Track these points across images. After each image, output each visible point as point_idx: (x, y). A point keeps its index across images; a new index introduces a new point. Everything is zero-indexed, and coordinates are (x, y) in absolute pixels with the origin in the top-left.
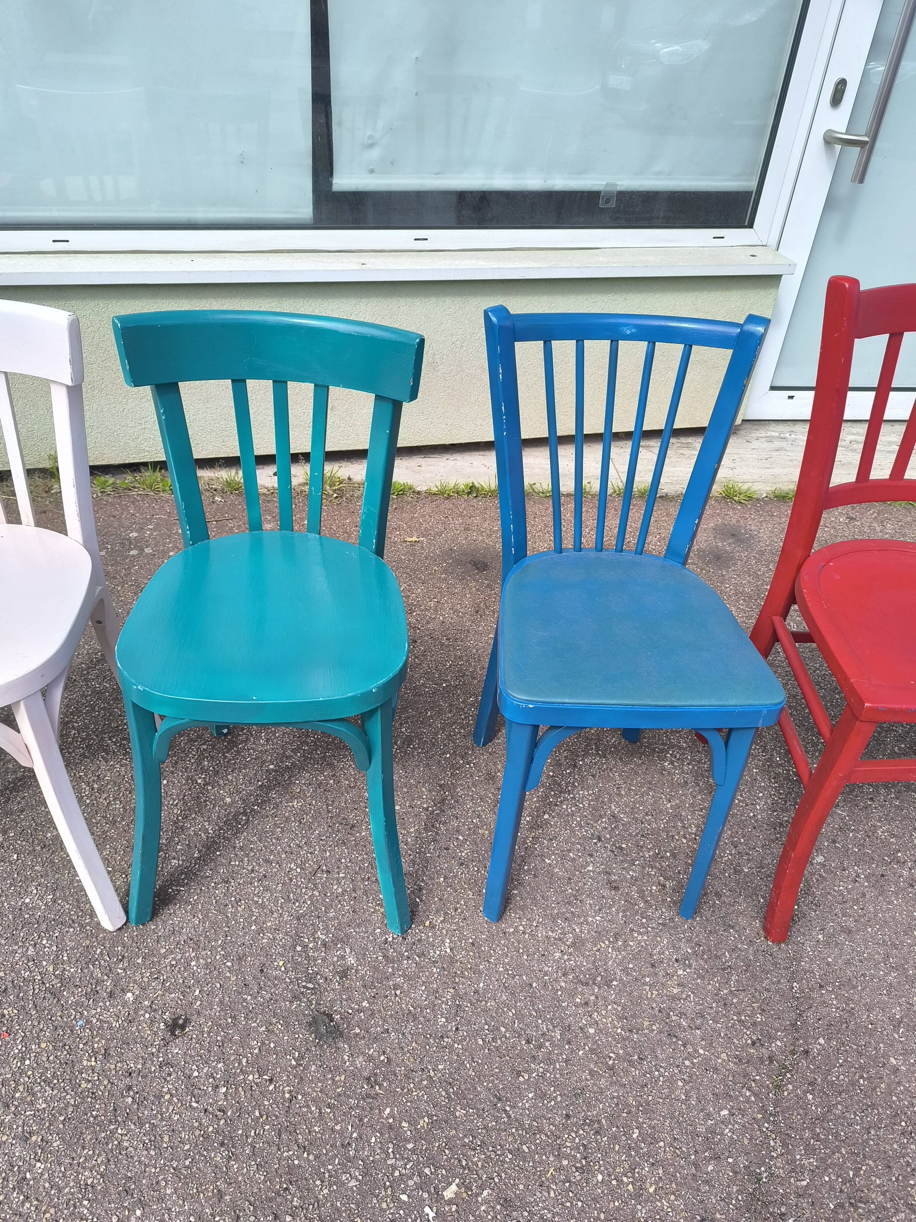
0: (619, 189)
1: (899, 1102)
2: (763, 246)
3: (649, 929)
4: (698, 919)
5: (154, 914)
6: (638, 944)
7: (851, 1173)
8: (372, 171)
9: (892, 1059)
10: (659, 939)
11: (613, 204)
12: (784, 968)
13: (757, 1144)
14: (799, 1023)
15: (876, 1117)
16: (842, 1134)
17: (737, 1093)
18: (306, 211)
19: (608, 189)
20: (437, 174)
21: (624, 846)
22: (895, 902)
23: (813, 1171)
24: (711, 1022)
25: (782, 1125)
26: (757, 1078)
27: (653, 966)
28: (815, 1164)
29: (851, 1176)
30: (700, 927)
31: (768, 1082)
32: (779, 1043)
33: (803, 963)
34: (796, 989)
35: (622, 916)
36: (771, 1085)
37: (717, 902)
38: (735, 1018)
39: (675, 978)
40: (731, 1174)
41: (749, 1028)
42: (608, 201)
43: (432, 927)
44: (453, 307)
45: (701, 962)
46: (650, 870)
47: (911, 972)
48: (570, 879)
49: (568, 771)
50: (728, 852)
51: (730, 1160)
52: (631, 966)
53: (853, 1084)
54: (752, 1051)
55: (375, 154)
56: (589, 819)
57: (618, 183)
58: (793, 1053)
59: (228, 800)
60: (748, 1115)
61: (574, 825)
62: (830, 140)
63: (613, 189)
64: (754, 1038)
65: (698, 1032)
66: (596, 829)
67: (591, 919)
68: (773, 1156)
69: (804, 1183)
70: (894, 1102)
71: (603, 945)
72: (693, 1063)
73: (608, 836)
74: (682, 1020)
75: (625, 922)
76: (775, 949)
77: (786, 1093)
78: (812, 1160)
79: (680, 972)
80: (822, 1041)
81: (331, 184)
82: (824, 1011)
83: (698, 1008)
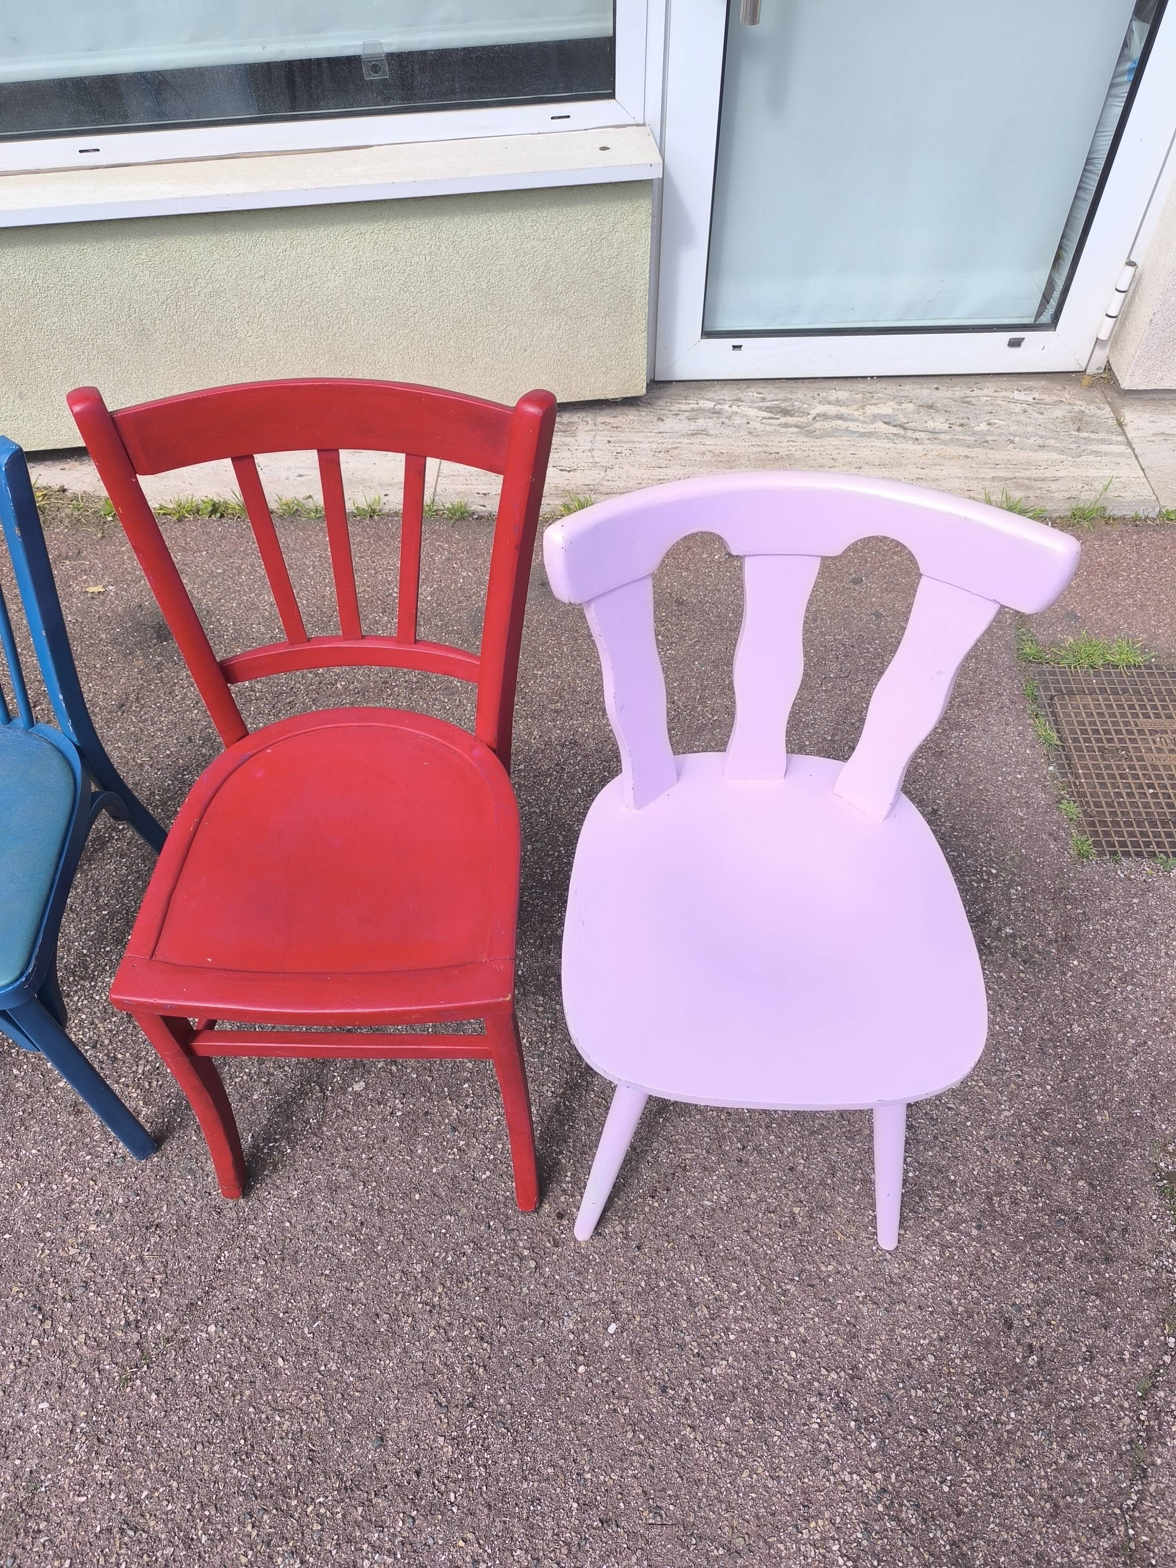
0: (391, 49)
1: (255, 1414)
2: (638, 125)
3: (88, 1169)
4: (156, 1159)
6: (64, 1188)
7: (145, 1493)
9: (280, 1360)
10: (92, 1183)
11: (385, 74)
12: (225, 1232)
13: (60, 1447)
14: (200, 1303)
15: (216, 1430)
16: (165, 1445)
17: (73, 1384)
19: (369, 51)
20: (89, 50)
21: (120, 1056)
22: (420, 1151)
23: (102, 1485)
24: (91, 1294)
25: (102, 1427)
26: (107, 1367)
27: (66, 1217)
28: (110, 1477)
29: (143, 1497)
30: (152, 1171)
31: (116, 1374)
32: (159, 1327)
33: (251, 1227)
34: (222, 1259)
35: (65, 1151)
36: (117, 1378)
37: (194, 1138)
38: (124, 1291)
39: (83, 1235)
40: (9, 1478)
41: (135, 1304)
42: (375, 68)
44: (144, 253)
45: (128, 1216)
46: (133, 1090)
47: (379, 1248)
48: (29, 1097)
49: (108, 949)
50: (247, 1070)
51: (18, 1462)
52: (39, 1215)
53: (217, 1385)
54: (119, 1334)
56: (98, 1017)
57: (382, 41)
58: (168, 1340)
60: (69, 1411)
61: (73, 1025)
63: (376, 50)
64: (132, 1318)
65: (69, 1305)
66: (99, 1031)
67: (24, 1152)
68: (68, 1463)
69: (83, 1499)
70: (248, 1414)
71: (19, 1187)
72: (41, 1343)
73: (107, 1042)
74: (60, 1289)
75: (64, 1158)
76: (231, 1205)
77: (128, 1389)
78: (108, 1473)
79: (93, 1228)
80: (212, 1329)
82: (240, 1290)
83: (87, 1275)
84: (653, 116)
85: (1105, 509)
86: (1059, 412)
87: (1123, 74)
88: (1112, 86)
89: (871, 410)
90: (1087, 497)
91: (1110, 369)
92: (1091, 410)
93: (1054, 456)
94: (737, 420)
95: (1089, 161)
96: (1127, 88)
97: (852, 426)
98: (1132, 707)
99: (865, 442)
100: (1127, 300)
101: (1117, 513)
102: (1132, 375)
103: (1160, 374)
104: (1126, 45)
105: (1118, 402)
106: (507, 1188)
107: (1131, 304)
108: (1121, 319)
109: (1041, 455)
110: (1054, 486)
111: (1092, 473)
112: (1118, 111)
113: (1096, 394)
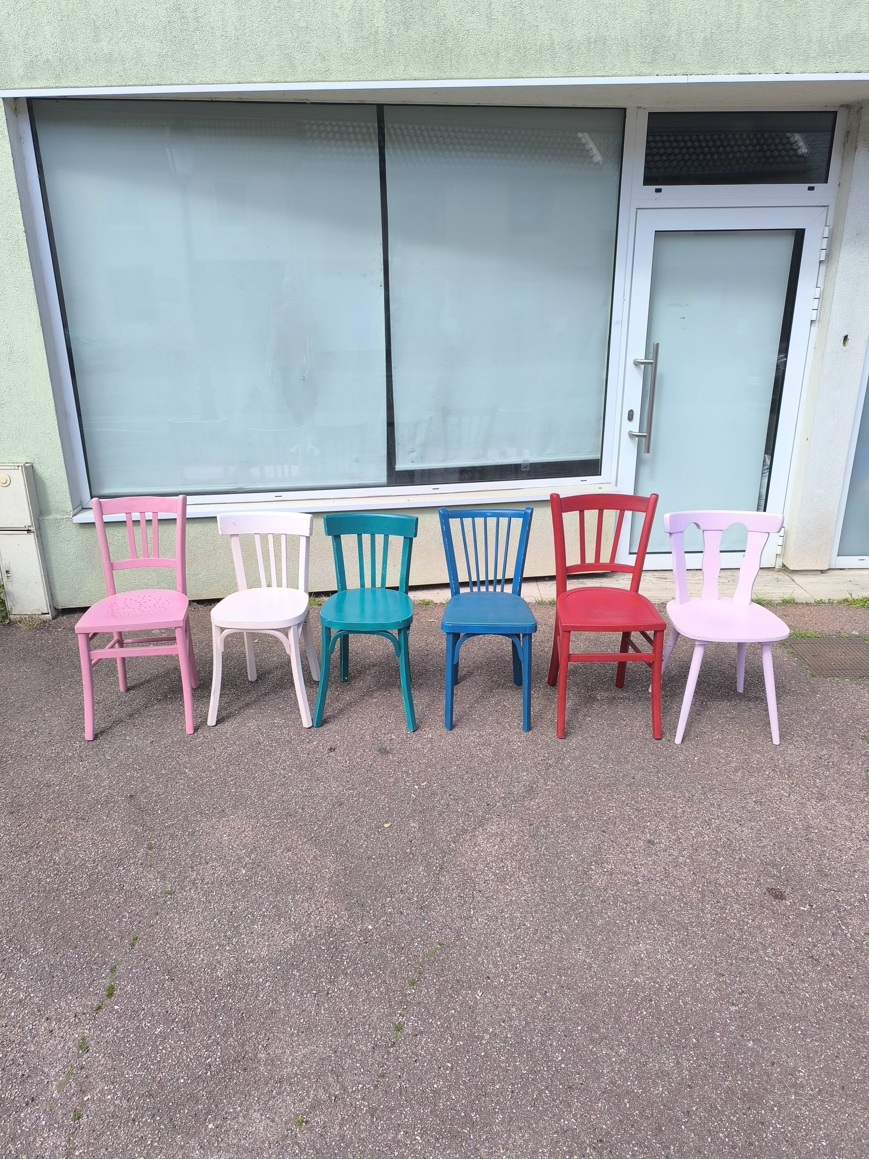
0: (530, 462)
1: (592, 774)
2: (609, 484)
3: (510, 734)
4: (531, 732)
5: (322, 725)
6: (505, 737)
8: (413, 462)
10: (513, 736)
11: (529, 469)
12: (562, 745)
13: (534, 780)
17: (531, 770)
18: (384, 479)
19: (524, 462)
20: (443, 461)
25: (545, 777)
26: (541, 767)
30: (531, 734)
33: (570, 744)
35: (500, 730)
36: (545, 769)
37: (540, 728)
40: (523, 785)
42: (527, 467)
43: (425, 731)
45: (528, 742)
48: (481, 721)
52: (500, 742)
54: (541, 762)
55: (414, 455)
57: (529, 460)
58: (556, 763)
59: (348, 699)
60: (533, 775)
62: (632, 436)
63: (526, 462)
65: (521, 757)
67: (487, 731)
69: (548, 788)
70: (590, 774)
71: (490, 737)
75: (501, 732)
76: (560, 740)
77: (550, 771)
81: (395, 468)
83: (523, 752)
84: (613, 481)
85: (794, 599)
86: (768, 578)
87: (765, 469)
88: (762, 473)
89: (697, 578)
90: (787, 597)
91: (784, 566)
92: (781, 577)
93: (770, 588)
94: (647, 581)
95: (760, 496)
96: (768, 473)
97: (691, 581)
98: (820, 646)
99: (697, 585)
100: (784, 540)
101: (800, 602)
102: (793, 564)
103: (803, 564)
104: (764, 461)
105: (790, 575)
106: (649, 735)
107: (786, 542)
108: (784, 546)
109: (765, 587)
110: (773, 594)
111: (786, 591)
112: (766, 480)
113: (781, 573)
